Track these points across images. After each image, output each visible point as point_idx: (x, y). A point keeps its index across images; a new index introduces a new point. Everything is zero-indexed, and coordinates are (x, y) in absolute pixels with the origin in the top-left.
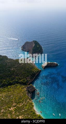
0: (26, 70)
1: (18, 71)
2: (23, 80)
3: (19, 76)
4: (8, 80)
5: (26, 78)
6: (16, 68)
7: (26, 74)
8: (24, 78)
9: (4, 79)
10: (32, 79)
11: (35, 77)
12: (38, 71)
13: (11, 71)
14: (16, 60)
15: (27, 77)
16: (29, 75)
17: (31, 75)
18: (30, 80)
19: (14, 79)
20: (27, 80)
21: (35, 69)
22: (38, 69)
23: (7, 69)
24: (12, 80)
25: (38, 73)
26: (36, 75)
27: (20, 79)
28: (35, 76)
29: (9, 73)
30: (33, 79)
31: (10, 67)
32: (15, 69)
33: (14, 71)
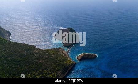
0: (57, 63)
1: (47, 64)
2: (52, 74)
3: (48, 69)
4: (34, 74)
5: (56, 73)
6: (44, 59)
7: (57, 67)
8: (54, 73)
9: (29, 73)
10: (64, 74)
11: (67, 72)
12: (72, 64)
13: (38, 63)
14: (46, 50)
15: (57, 71)
16: (60, 69)
17: (63, 69)
18: (62, 75)
19: (41, 73)
20: (57, 75)
21: (69, 62)
22: (72, 62)
23: (33, 61)
24: (39, 74)
25: (72, 66)
26: (70, 68)
27: (49, 74)
28: (68, 70)
29: (36, 65)
30: (66, 74)
31: (37, 59)
32: (43, 61)
33: (42, 63)
